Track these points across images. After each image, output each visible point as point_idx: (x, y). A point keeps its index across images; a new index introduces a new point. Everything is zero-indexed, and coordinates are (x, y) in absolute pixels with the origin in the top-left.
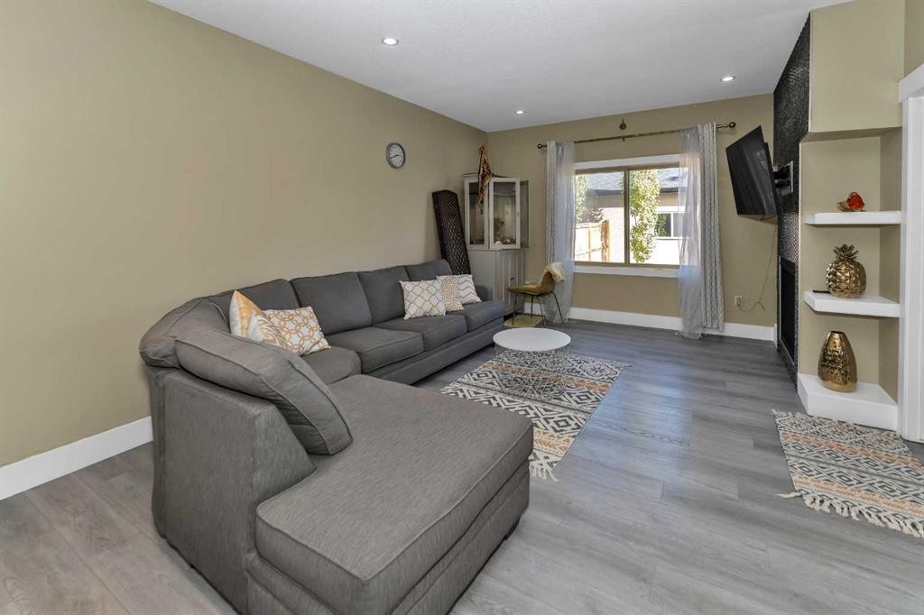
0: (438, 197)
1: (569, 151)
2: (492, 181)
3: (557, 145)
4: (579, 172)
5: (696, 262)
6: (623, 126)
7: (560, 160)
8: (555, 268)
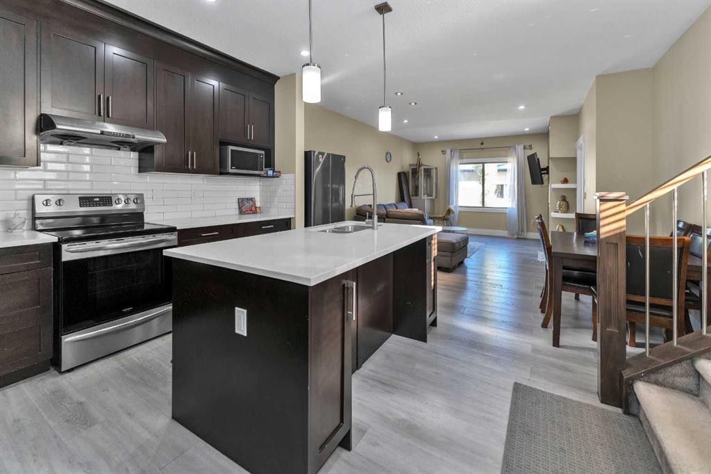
0: (399, 174)
1: (457, 154)
2: (422, 168)
3: (451, 151)
4: (461, 164)
5: (515, 206)
6: (482, 144)
7: (452, 157)
8: (452, 207)
